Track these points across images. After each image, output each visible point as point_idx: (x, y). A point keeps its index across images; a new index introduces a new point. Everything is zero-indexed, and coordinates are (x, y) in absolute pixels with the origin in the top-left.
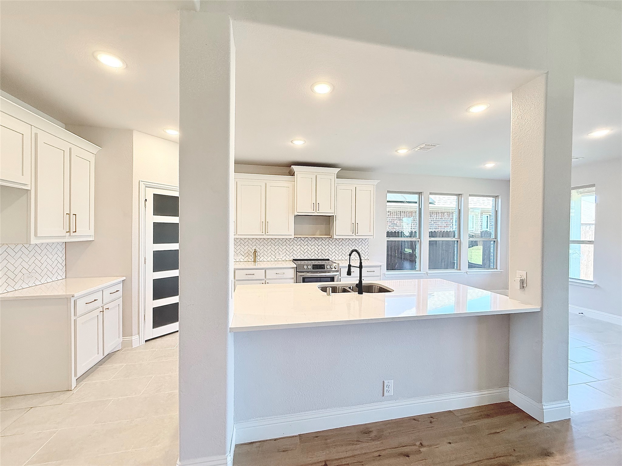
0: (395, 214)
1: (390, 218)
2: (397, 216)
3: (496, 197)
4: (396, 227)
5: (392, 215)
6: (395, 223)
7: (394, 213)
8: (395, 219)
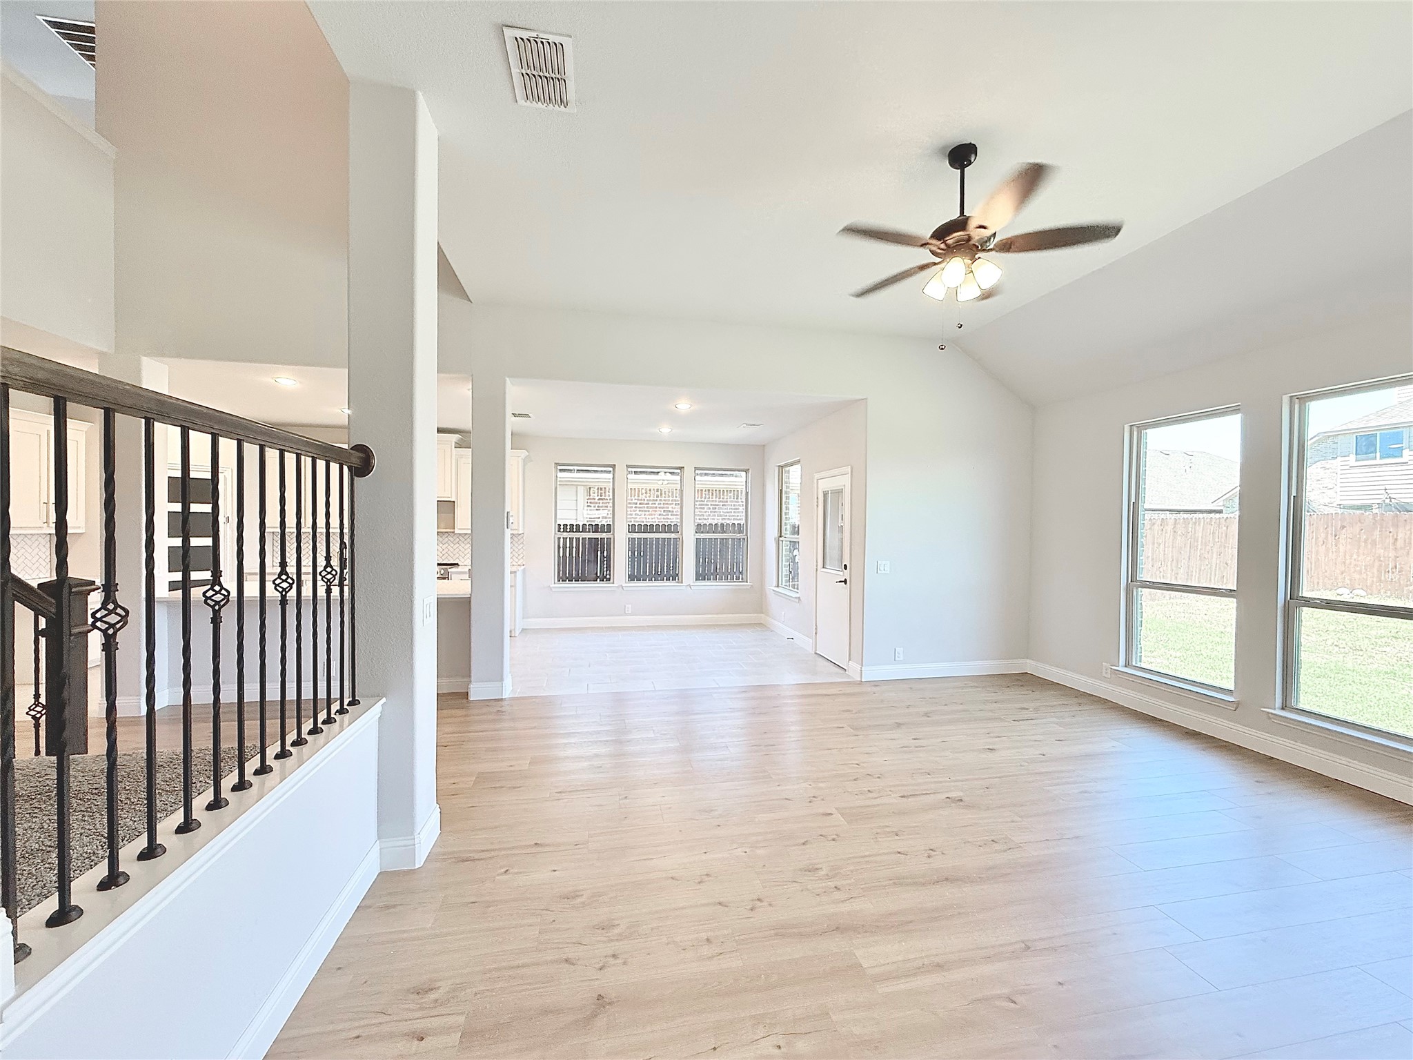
0: (670, 494)
1: (660, 500)
2: (674, 498)
3: (746, 471)
4: (672, 517)
5: (663, 495)
6: (670, 509)
7: (667, 493)
8: (670, 502)
